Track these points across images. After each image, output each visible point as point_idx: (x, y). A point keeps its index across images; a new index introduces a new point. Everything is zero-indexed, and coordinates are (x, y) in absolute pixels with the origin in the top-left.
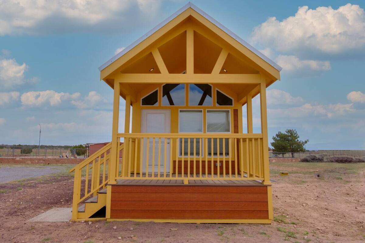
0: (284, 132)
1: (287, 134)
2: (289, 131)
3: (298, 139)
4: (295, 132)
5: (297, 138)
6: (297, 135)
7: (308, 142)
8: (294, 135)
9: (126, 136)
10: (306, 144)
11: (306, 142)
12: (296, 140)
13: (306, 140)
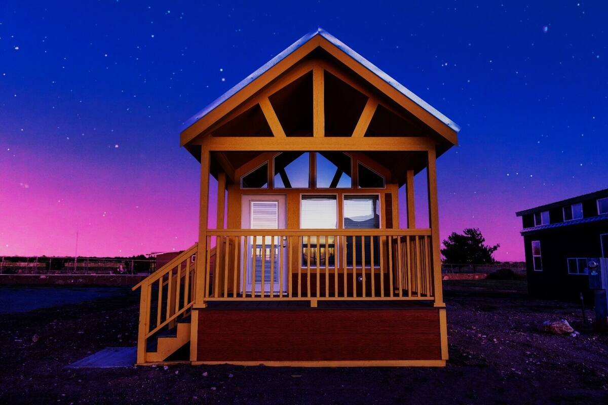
0: (460, 232)
1: (466, 235)
2: (469, 231)
3: (483, 243)
4: (479, 233)
5: (481, 242)
6: (481, 237)
7: (498, 248)
8: (477, 237)
9: (219, 234)
10: (496, 251)
11: (495, 248)
12: (480, 245)
13: (496, 245)
